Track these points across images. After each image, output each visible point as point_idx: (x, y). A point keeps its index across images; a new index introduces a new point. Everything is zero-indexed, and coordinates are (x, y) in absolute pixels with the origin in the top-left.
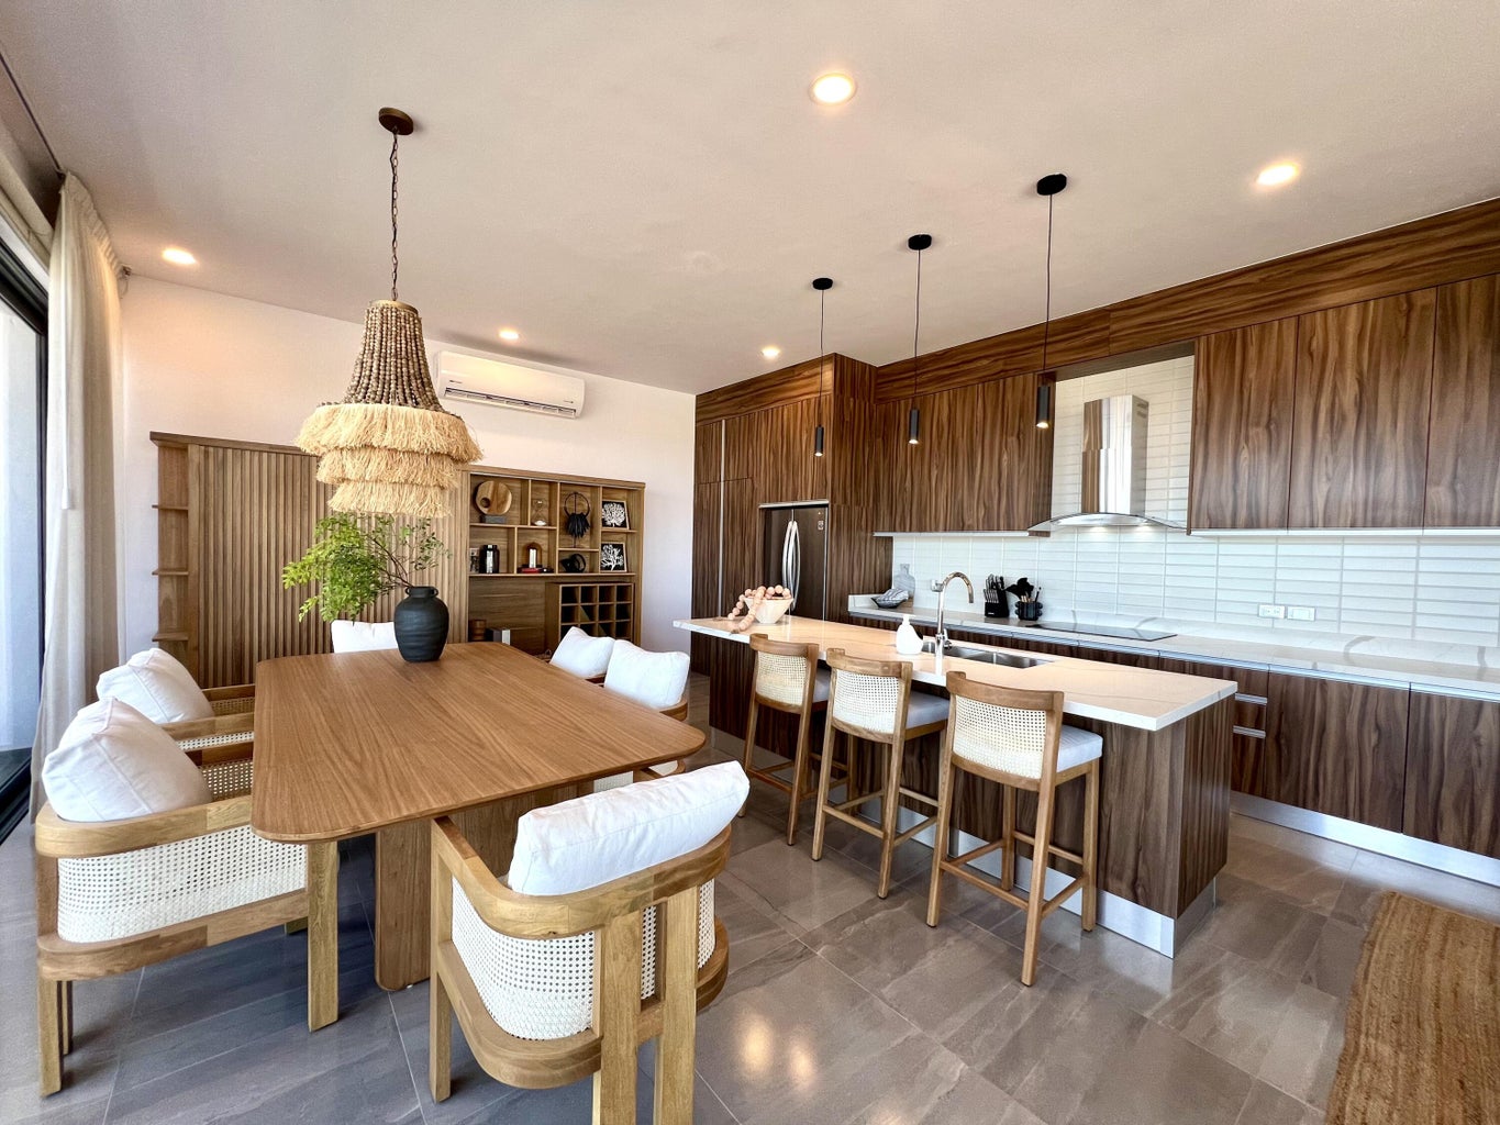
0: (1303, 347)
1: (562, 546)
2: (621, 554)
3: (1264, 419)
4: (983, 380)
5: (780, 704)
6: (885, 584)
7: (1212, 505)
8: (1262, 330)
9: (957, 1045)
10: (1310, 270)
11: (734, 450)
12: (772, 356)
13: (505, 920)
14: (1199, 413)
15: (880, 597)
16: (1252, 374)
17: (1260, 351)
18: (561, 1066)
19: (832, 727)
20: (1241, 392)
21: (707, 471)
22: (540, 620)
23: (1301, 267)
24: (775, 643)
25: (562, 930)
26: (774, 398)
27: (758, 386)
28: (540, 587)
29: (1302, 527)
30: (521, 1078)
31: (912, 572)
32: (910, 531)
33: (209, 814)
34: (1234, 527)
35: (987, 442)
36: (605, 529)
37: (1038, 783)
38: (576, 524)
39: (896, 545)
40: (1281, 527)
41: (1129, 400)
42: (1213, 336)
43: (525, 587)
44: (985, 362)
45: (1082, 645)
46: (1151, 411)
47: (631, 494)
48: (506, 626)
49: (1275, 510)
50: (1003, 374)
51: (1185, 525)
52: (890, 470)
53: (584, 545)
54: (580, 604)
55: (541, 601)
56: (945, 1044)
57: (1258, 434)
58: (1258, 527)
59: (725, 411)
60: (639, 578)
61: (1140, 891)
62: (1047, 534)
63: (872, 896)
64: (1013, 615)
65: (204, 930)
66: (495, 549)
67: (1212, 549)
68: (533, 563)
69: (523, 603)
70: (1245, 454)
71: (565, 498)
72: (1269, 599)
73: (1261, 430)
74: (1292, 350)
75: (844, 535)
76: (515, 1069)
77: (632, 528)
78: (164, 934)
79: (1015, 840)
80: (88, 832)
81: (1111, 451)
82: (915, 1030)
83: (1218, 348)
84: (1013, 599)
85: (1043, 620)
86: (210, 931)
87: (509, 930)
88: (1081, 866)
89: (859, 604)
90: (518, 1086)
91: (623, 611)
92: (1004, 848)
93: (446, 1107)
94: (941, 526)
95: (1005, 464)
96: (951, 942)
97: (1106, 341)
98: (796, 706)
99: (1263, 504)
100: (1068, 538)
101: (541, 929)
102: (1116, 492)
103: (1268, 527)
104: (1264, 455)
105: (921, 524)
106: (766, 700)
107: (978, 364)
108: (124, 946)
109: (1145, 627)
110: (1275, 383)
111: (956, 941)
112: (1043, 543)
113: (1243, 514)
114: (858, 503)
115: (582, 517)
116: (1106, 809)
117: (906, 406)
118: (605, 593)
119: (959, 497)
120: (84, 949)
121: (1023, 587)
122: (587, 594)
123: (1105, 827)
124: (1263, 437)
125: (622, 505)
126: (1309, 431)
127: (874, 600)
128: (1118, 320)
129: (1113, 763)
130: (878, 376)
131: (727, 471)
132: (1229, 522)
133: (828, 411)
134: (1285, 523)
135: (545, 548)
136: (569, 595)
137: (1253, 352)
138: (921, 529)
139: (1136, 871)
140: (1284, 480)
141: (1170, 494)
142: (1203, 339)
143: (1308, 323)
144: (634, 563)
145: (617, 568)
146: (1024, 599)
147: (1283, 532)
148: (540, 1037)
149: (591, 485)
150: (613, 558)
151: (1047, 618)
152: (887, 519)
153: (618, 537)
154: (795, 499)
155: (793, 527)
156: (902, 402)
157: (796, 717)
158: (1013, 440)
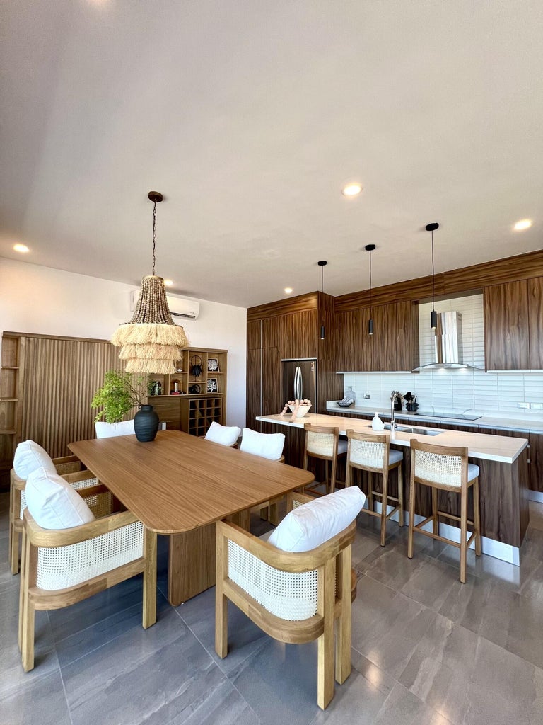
0: (530, 292)
1: (189, 381)
2: (215, 384)
3: (516, 323)
4: (387, 303)
5: (322, 456)
6: (341, 396)
7: (496, 359)
8: (512, 285)
9: (445, 612)
10: (531, 261)
11: (268, 333)
12: (289, 292)
13: (285, 565)
14: (487, 320)
15: (341, 402)
16: (509, 303)
17: (512, 294)
18: (311, 632)
19: (350, 466)
20: (505, 309)
21: (253, 344)
22: (178, 417)
23: (526, 259)
24: (315, 427)
25: (311, 567)
26: (288, 311)
27: (279, 305)
28: (178, 401)
29: (537, 369)
30: (293, 639)
31: (354, 389)
32: (354, 371)
33: (110, 522)
34: (506, 369)
35: (389, 331)
36: (210, 372)
37: (460, 489)
38: (196, 370)
39: (345, 377)
40: (527, 369)
41: (455, 313)
42: (491, 287)
43: (170, 401)
44: (387, 296)
45: (442, 422)
46: (463, 318)
47: (221, 355)
48: (164, 421)
49: (524, 362)
50: (396, 301)
51: (484, 367)
52: (343, 343)
53: (199, 380)
54: (198, 409)
55: (179, 407)
56: (439, 612)
57: (514, 328)
58: (517, 369)
59: (262, 316)
60: (225, 396)
61: (501, 536)
62: (418, 372)
63: (378, 546)
64: (404, 408)
65: (105, 580)
66: (159, 384)
67: (495, 378)
68: (176, 390)
69: (170, 409)
70: (508, 338)
71: (191, 358)
72: (522, 400)
73: (515, 327)
74: (526, 294)
75: (324, 373)
76: (291, 635)
77: (221, 372)
78: (90, 583)
79: (438, 515)
80: (61, 534)
81: (447, 336)
82: (424, 607)
83: (493, 292)
84: (404, 402)
85: (418, 411)
86: (108, 580)
87: (286, 569)
88: (473, 526)
89: (331, 405)
90: (292, 643)
91: (217, 412)
92: (434, 520)
93: (227, 661)
94: (369, 369)
95: (398, 341)
96: (421, 564)
97: (443, 288)
98: (330, 457)
99: (518, 360)
100: (428, 374)
101: (301, 568)
102: (451, 354)
103: (521, 369)
104: (517, 337)
105: (359, 367)
106: (314, 454)
107: (384, 296)
108: (75, 590)
109: (467, 414)
110: (519, 307)
111: (424, 564)
112: (417, 377)
113: (510, 363)
114: (329, 359)
115: (199, 366)
116: (482, 499)
117: (350, 314)
118: (209, 403)
119: (377, 355)
120: (57, 593)
121: (409, 396)
122: (201, 403)
123: (482, 507)
124: (517, 331)
125: (216, 360)
126: (536, 328)
127: (338, 403)
128: (447, 279)
129: (484, 478)
130: (336, 301)
131: (264, 343)
132: (504, 366)
133: (315, 317)
134: (529, 367)
135: (181, 382)
136: (193, 404)
137: (508, 294)
138: (359, 370)
139: (499, 527)
140: (527, 349)
141: (476, 354)
142: (486, 288)
143: (532, 283)
144: (222, 388)
145: (214, 390)
146: (410, 402)
147: (528, 371)
148: (298, 619)
149: (202, 352)
150: (212, 386)
151: (420, 410)
152: (342, 366)
153: (214, 376)
154: (300, 357)
155: (298, 370)
156: (348, 313)
157: (330, 462)
158: (402, 330)
